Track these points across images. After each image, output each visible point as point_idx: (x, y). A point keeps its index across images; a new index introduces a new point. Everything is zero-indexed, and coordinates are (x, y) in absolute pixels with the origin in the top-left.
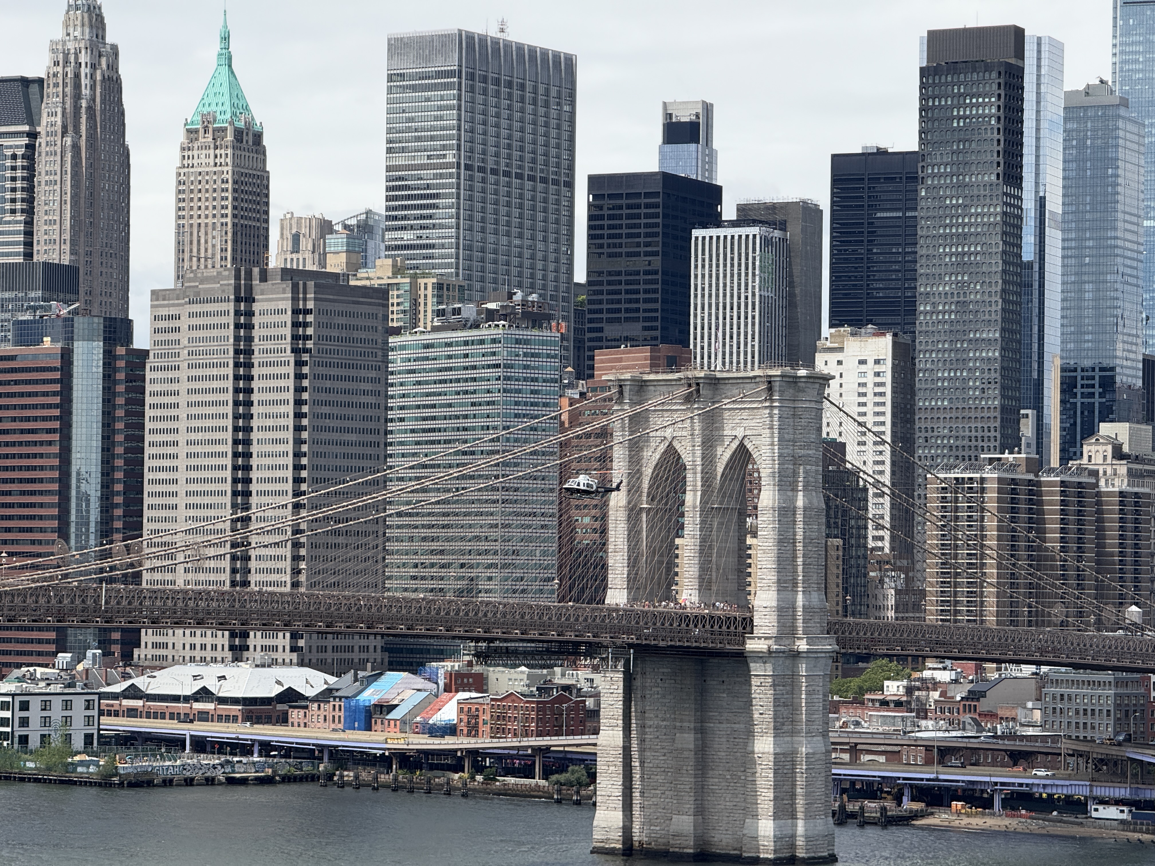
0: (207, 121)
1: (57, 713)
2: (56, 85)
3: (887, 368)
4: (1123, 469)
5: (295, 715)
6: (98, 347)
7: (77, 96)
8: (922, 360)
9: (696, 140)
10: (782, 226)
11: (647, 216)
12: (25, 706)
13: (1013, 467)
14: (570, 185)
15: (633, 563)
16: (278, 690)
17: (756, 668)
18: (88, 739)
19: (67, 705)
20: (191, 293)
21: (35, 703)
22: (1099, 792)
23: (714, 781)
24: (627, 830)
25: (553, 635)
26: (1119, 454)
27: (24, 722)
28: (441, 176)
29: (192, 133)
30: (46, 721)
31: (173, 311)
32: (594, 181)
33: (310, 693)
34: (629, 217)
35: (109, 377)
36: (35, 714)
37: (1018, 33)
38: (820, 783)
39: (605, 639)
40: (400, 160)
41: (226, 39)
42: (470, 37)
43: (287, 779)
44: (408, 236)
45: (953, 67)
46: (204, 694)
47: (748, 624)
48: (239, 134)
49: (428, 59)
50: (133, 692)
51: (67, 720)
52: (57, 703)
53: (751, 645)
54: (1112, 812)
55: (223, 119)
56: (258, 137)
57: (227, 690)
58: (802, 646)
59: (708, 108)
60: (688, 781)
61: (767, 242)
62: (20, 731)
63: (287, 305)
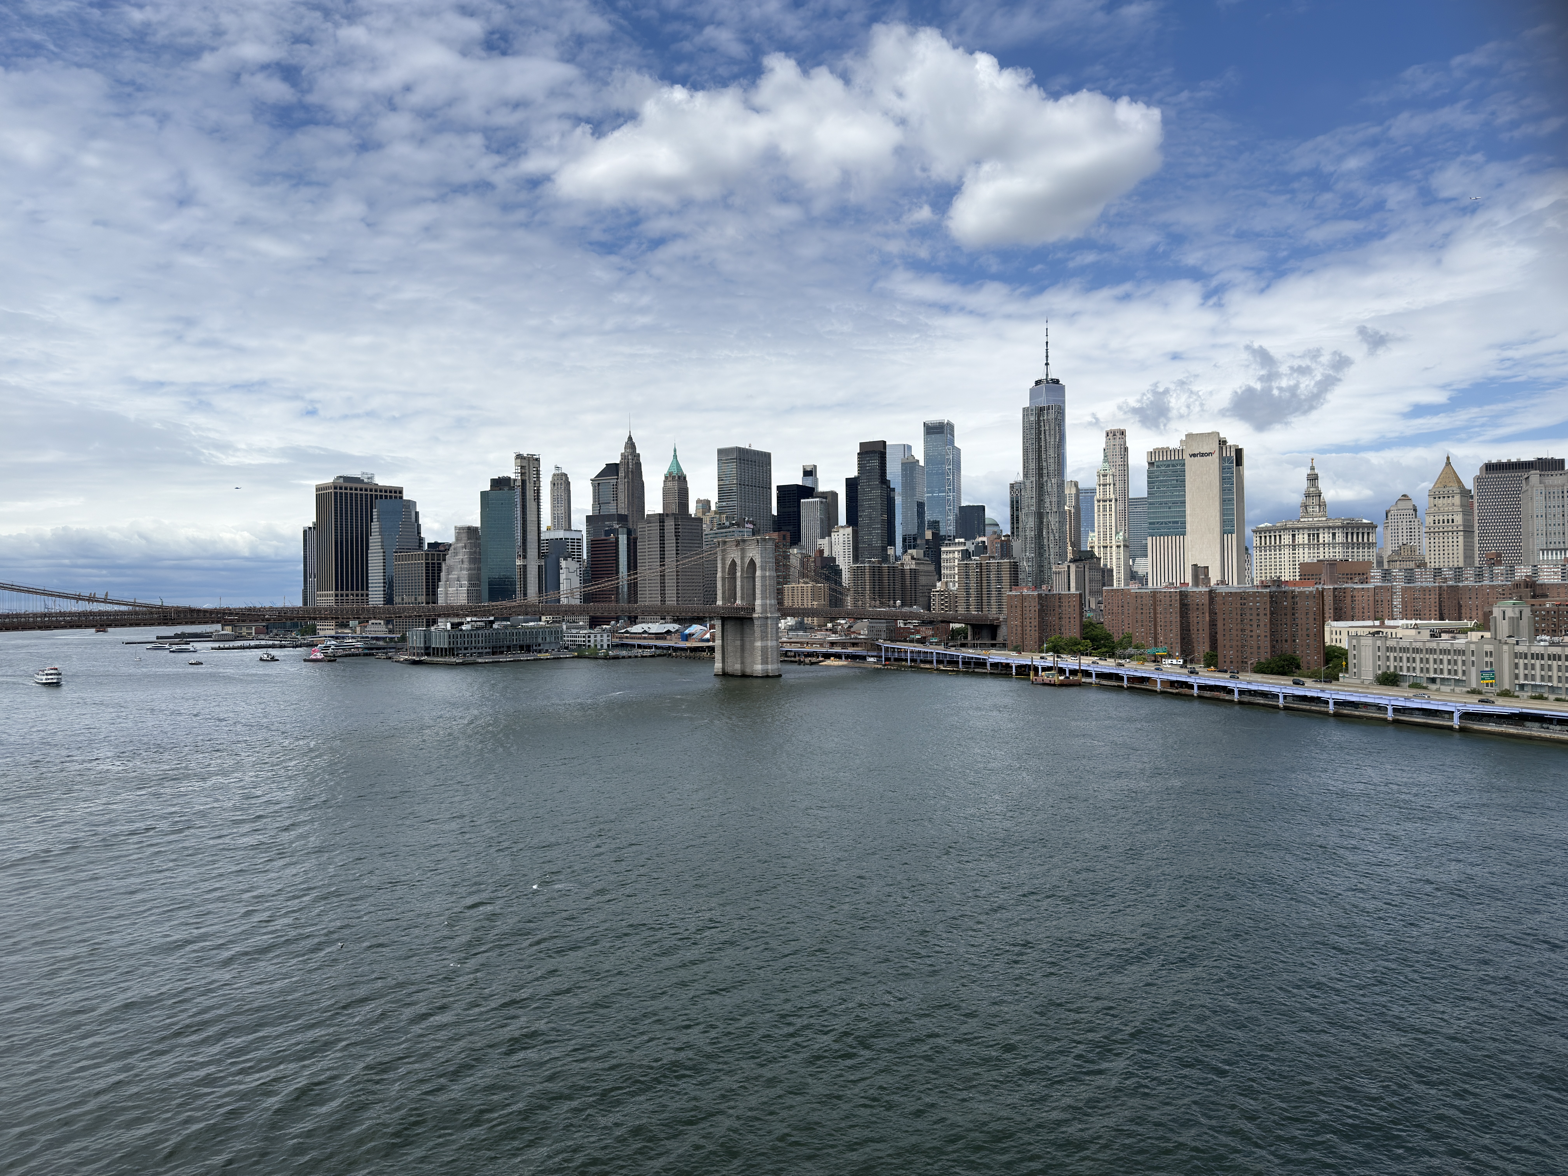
0: (670, 473)
1: (599, 638)
2: (622, 465)
3: (851, 536)
4: (914, 562)
5: (668, 637)
6: (625, 536)
7: (628, 468)
8: (860, 534)
9: (812, 475)
10: (826, 498)
11: (794, 496)
12: (589, 637)
13: (874, 562)
14: (770, 488)
15: (724, 593)
16: (665, 630)
17: (756, 622)
18: (608, 645)
19: (602, 636)
21: (592, 636)
22: (869, 654)
23: (746, 655)
24: (723, 669)
25: (695, 614)
26: (913, 558)
27: (589, 641)
28: (733, 487)
29: (666, 478)
30: (595, 641)
32: (779, 487)
33: (673, 630)
34: (789, 497)
35: (628, 544)
36: (592, 639)
37: (884, 442)
38: (775, 653)
39: (707, 615)
40: (722, 482)
41: (675, 451)
42: (740, 448)
43: (659, 655)
44: (724, 504)
45: (867, 453)
46: (645, 632)
47: (753, 610)
48: (679, 477)
49: (728, 455)
50: (627, 632)
51: (602, 640)
52: (599, 635)
53: (755, 615)
54: (872, 659)
55: (675, 474)
56: (685, 478)
57: (652, 631)
58: (769, 615)
59: (815, 466)
60: (739, 654)
61: (821, 502)
62: (588, 644)
63: (673, 523)
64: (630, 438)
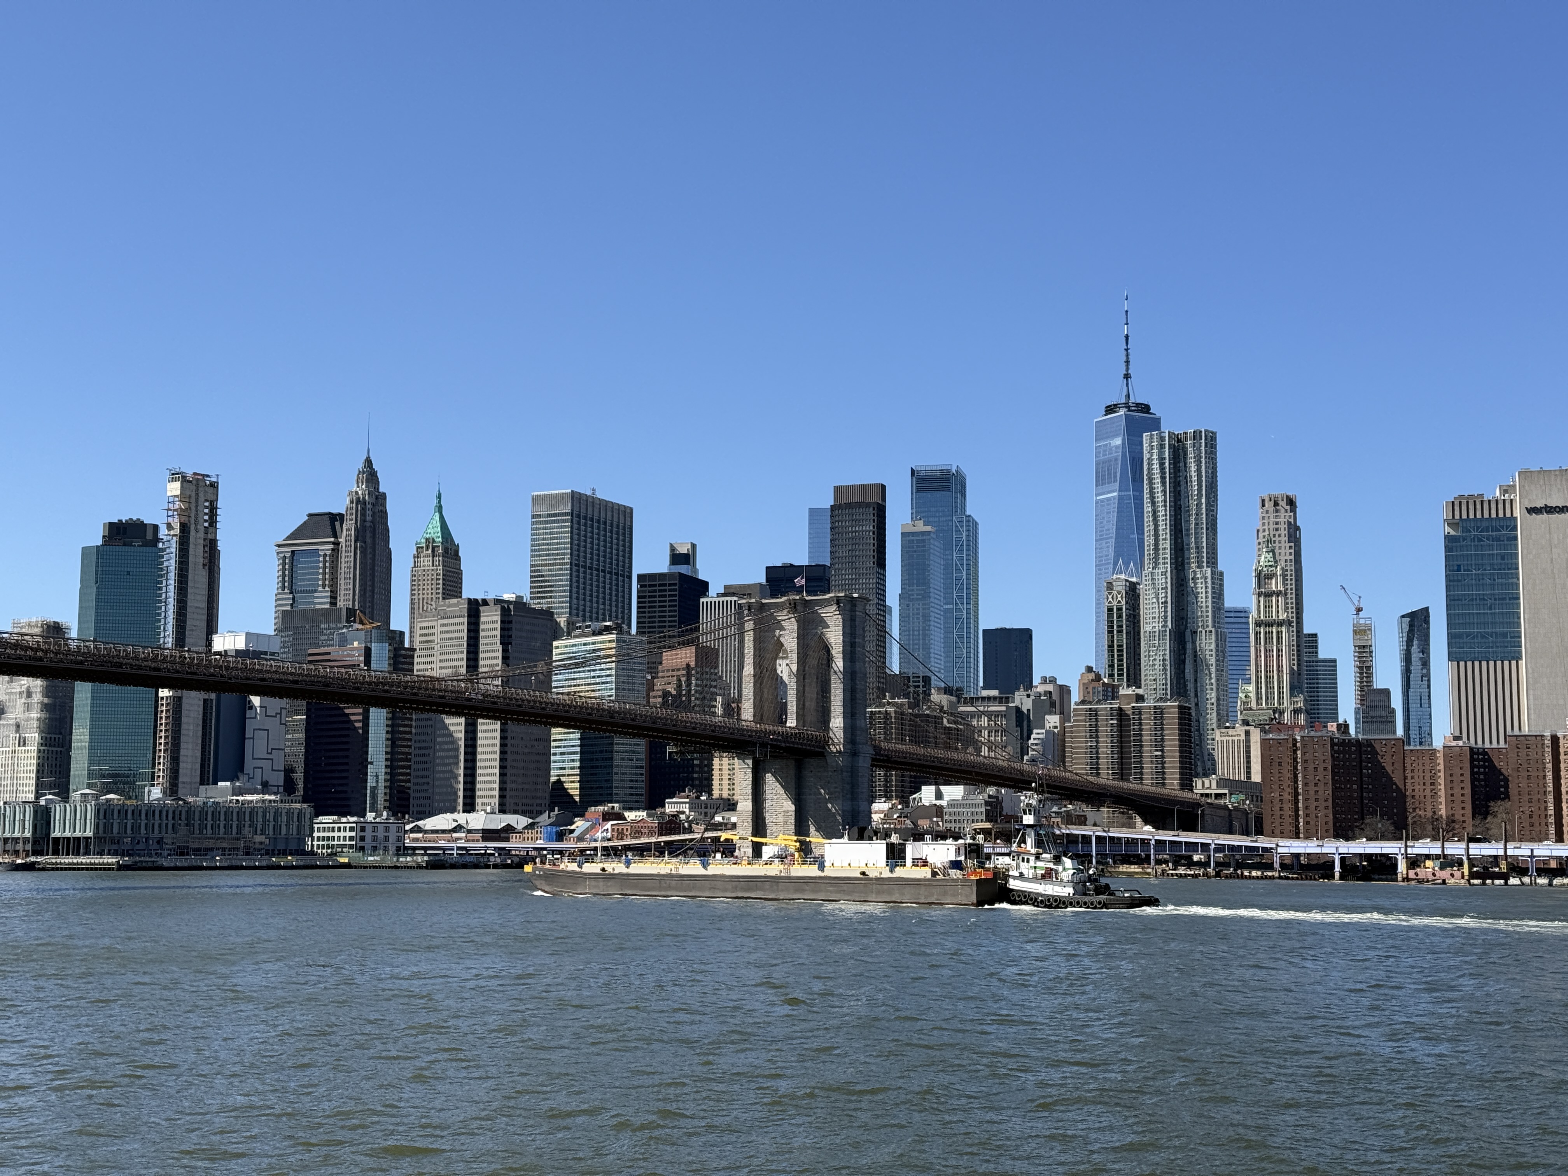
0: (427, 542)
1: (381, 834)
2: (351, 514)
5: (513, 836)
6: (386, 646)
7: (363, 518)
9: (688, 563)
11: (670, 596)
12: (363, 829)
14: (630, 577)
16: (503, 825)
20: (442, 613)
21: (369, 828)
27: (362, 839)
28: (561, 569)
29: (420, 548)
30: (375, 839)
31: (430, 624)
32: (641, 577)
33: (519, 826)
34: (660, 596)
36: (367, 834)
37: (884, 488)
41: (439, 497)
42: (578, 495)
46: (461, 827)
48: (446, 549)
49: (554, 507)
50: (418, 829)
51: (387, 838)
52: (381, 828)
55: (438, 542)
56: (456, 550)
57: (473, 825)
59: (694, 546)
62: (360, 844)
64: (369, 462)
